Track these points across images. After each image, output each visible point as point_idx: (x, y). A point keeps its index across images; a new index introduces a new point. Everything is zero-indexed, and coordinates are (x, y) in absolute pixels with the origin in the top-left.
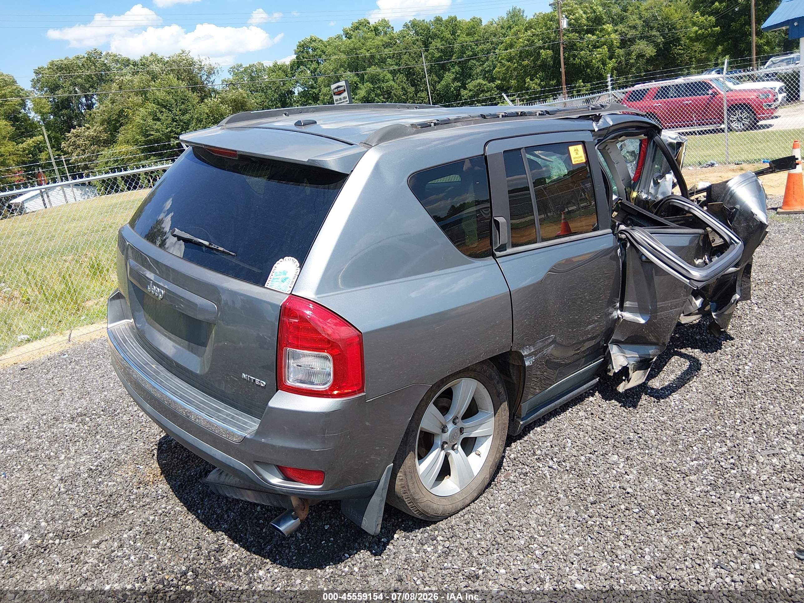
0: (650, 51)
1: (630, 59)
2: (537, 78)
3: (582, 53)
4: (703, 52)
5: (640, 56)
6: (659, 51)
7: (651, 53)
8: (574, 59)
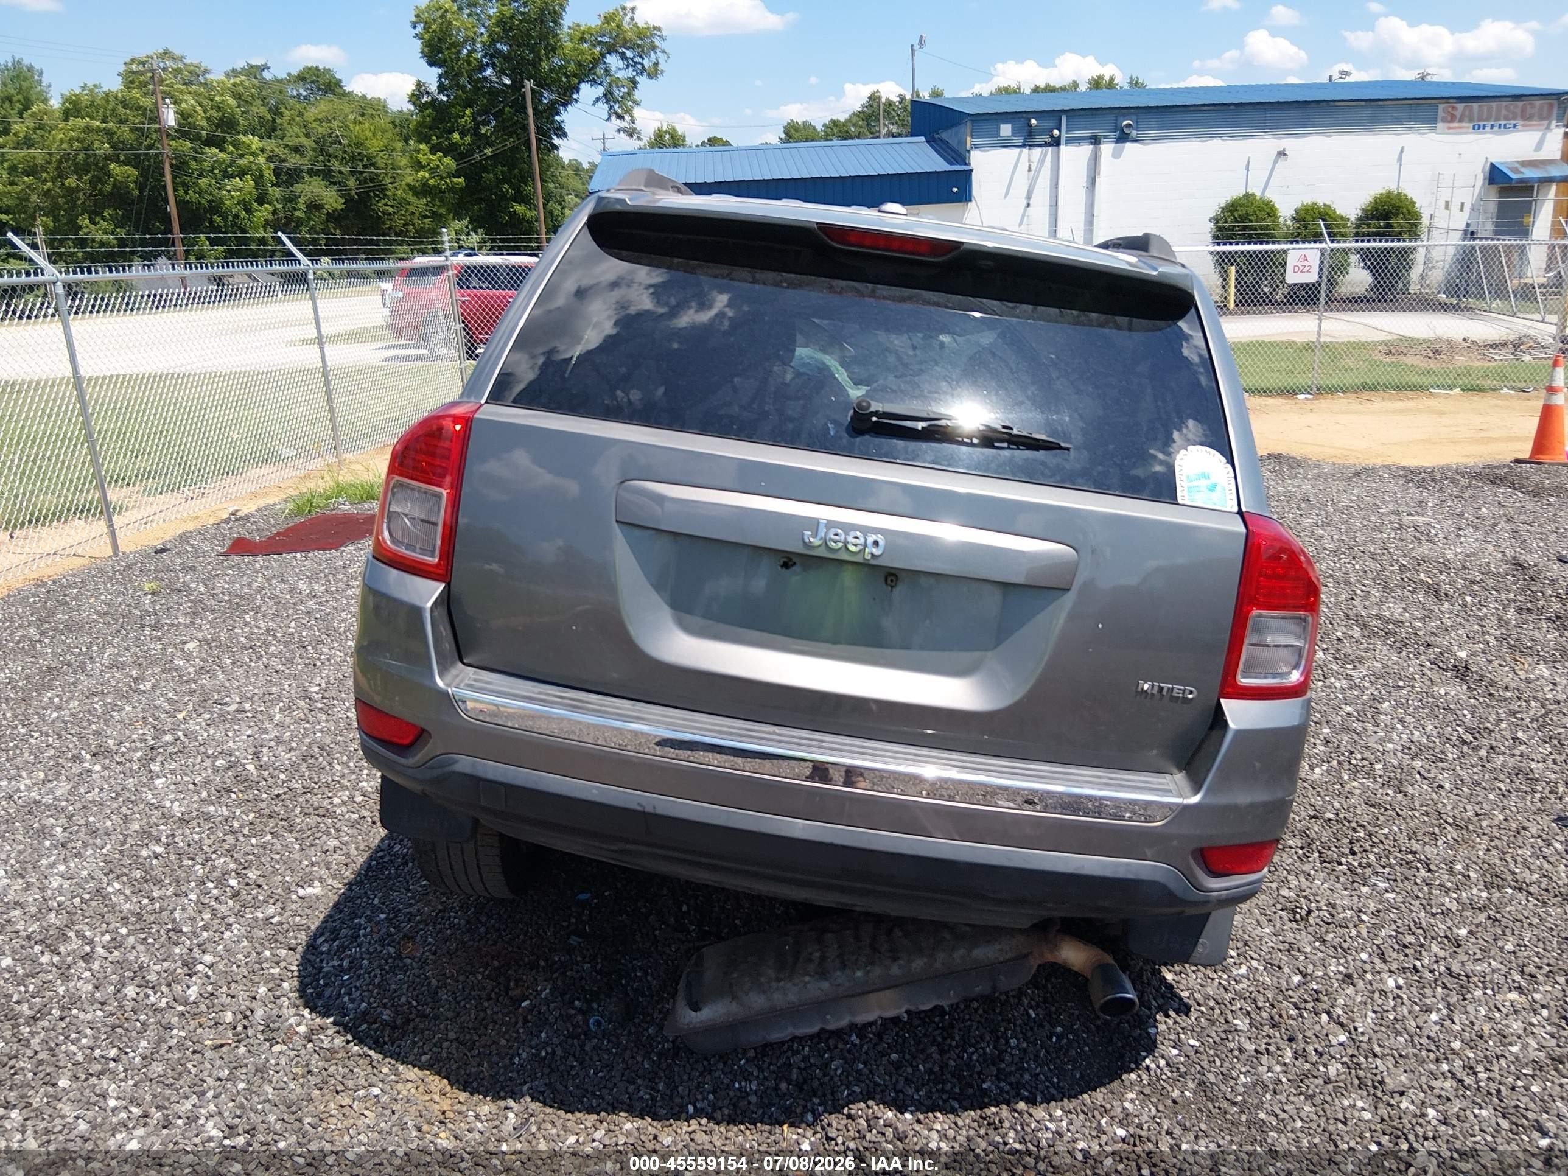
0: (332, 199)
1: (295, 209)
2: (104, 219)
3: (203, 182)
4: (426, 217)
5: (314, 206)
6: (349, 201)
7: (334, 205)
8: (186, 193)
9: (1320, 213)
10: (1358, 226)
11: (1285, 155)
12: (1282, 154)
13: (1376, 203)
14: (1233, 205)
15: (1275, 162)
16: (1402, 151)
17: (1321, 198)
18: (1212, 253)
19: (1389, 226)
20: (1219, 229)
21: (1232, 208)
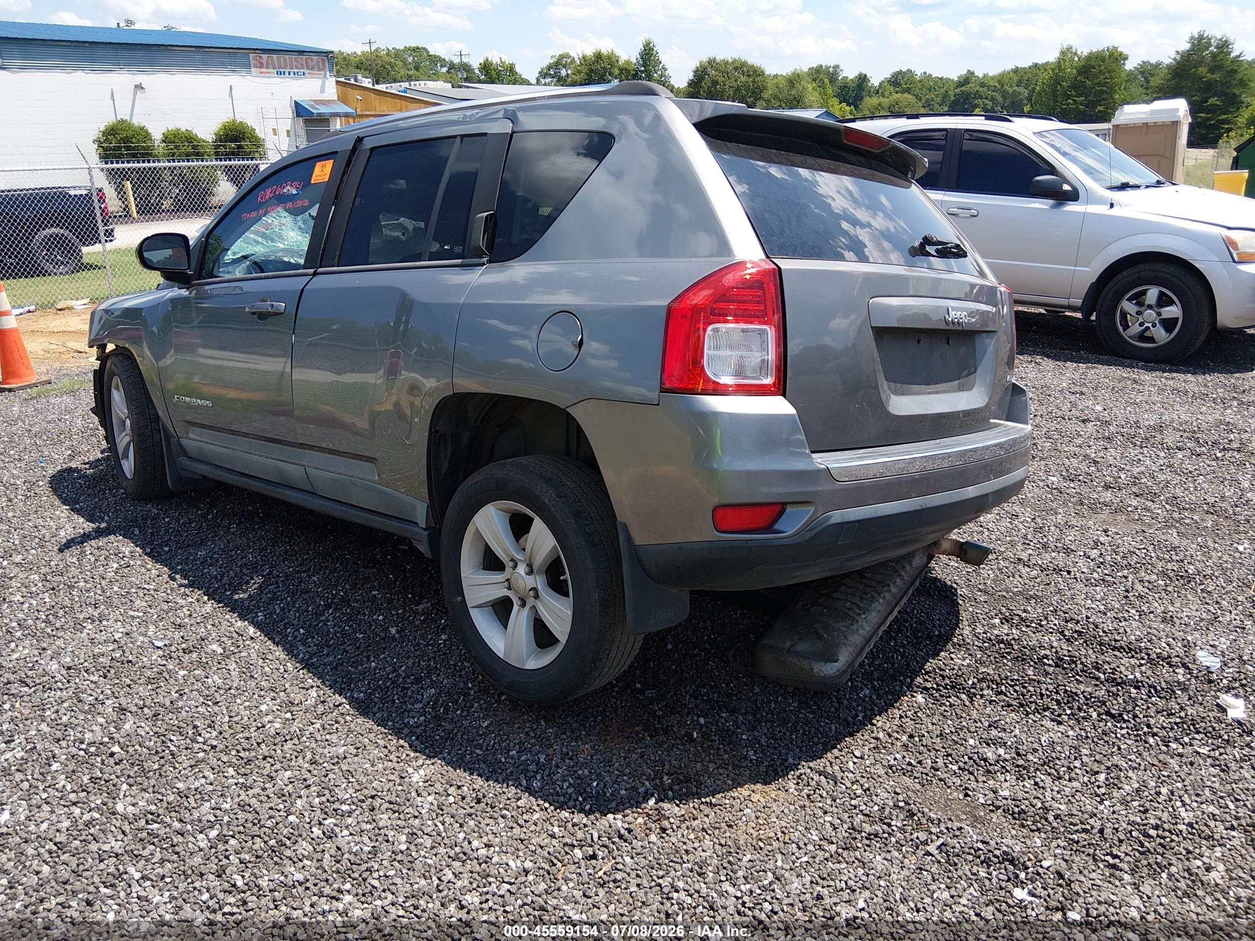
9: (186, 137)
10: (217, 147)
11: (142, 88)
12: (139, 87)
13: (225, 129)
14: (112, 130)
15: (135, 94)
16: (231, 89)
17: (183, 125)
18: (102, 170)
19: (240, 147)
20: (105, 149)
21: (111, 132)
